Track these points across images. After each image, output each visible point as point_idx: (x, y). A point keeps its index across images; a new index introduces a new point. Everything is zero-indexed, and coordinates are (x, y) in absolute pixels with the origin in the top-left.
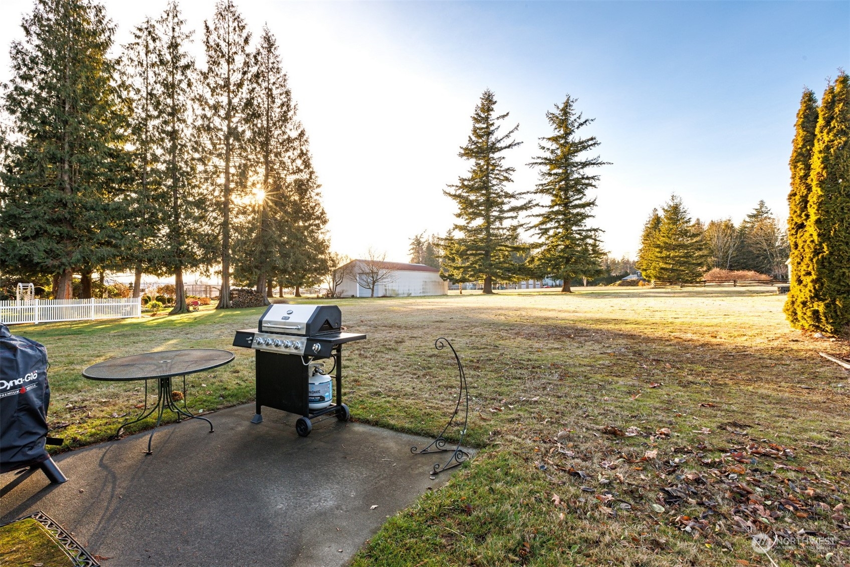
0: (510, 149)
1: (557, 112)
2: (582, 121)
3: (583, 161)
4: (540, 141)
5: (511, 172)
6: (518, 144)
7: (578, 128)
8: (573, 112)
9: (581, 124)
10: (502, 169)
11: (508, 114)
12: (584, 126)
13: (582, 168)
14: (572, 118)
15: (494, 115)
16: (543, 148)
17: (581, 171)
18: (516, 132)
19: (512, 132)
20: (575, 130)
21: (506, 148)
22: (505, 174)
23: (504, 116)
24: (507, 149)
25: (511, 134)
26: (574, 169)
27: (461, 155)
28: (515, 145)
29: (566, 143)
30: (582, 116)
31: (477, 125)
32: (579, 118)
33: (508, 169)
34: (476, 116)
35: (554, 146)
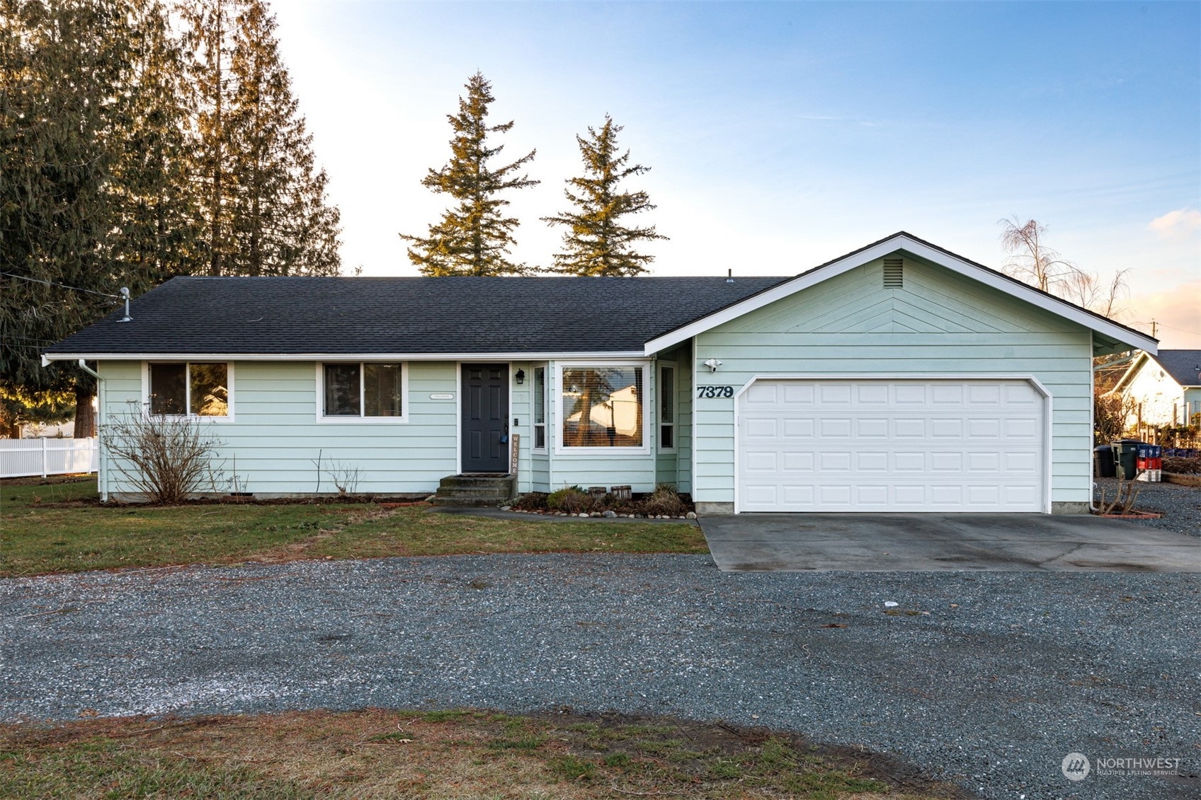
0: (518, 189)
1: (591, 140)
2: (630, 164)
3: (632, 229)
4: (568, 185)
5: (512, 226)
6: (533, 183)
7: (624, 175)
8: (615, 146)
9: (629, 171)
10: (499, 219)
11: (511, 124)
12: (633, 174)
13: (628, 240)
14: (614, 156)
15: (488, 121)
16: (572, 198)
17: (626, 244)
18: (530, 161)
19: (524, 160)
20: (620, 178)
21: (510, 185)
22: (503, 229)
23: (506, 127)
24: (512, 188)
25: (522, 164)
26: (617, 239)
27: (428, 182)
28: (527, 183)
29: (607, 195)
30: (629, 157)
31: (461, 134)
32: (625, 158)
33: (510, 221)
34: (459, 118)
35: (587, 196)
